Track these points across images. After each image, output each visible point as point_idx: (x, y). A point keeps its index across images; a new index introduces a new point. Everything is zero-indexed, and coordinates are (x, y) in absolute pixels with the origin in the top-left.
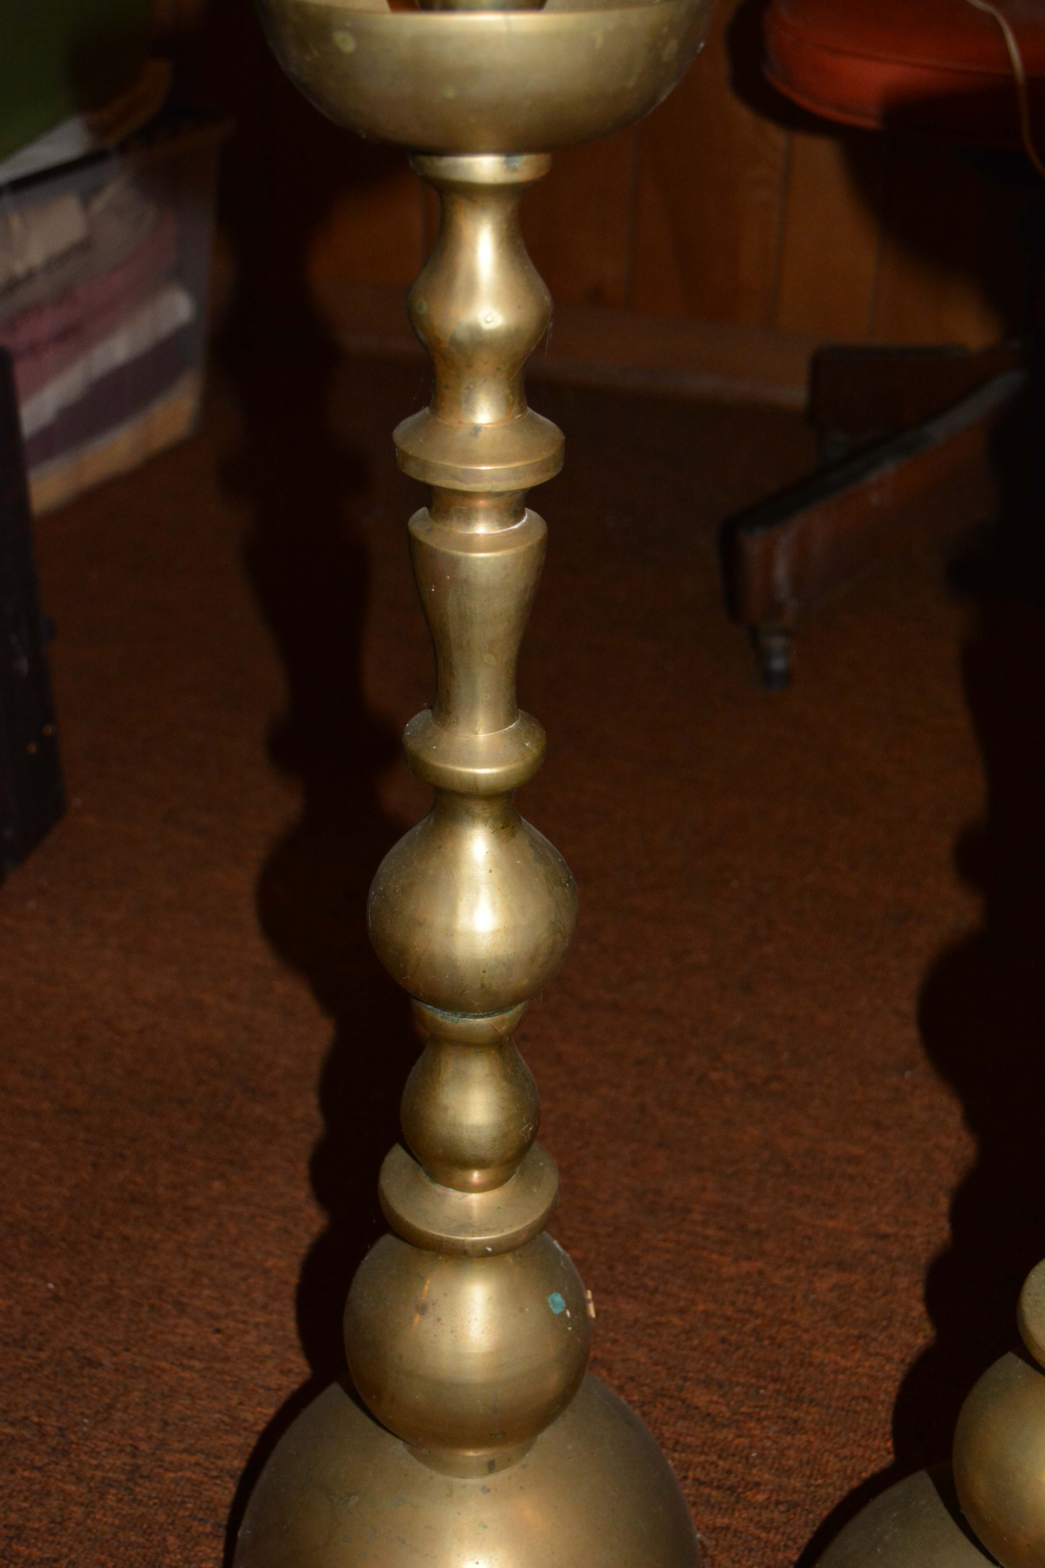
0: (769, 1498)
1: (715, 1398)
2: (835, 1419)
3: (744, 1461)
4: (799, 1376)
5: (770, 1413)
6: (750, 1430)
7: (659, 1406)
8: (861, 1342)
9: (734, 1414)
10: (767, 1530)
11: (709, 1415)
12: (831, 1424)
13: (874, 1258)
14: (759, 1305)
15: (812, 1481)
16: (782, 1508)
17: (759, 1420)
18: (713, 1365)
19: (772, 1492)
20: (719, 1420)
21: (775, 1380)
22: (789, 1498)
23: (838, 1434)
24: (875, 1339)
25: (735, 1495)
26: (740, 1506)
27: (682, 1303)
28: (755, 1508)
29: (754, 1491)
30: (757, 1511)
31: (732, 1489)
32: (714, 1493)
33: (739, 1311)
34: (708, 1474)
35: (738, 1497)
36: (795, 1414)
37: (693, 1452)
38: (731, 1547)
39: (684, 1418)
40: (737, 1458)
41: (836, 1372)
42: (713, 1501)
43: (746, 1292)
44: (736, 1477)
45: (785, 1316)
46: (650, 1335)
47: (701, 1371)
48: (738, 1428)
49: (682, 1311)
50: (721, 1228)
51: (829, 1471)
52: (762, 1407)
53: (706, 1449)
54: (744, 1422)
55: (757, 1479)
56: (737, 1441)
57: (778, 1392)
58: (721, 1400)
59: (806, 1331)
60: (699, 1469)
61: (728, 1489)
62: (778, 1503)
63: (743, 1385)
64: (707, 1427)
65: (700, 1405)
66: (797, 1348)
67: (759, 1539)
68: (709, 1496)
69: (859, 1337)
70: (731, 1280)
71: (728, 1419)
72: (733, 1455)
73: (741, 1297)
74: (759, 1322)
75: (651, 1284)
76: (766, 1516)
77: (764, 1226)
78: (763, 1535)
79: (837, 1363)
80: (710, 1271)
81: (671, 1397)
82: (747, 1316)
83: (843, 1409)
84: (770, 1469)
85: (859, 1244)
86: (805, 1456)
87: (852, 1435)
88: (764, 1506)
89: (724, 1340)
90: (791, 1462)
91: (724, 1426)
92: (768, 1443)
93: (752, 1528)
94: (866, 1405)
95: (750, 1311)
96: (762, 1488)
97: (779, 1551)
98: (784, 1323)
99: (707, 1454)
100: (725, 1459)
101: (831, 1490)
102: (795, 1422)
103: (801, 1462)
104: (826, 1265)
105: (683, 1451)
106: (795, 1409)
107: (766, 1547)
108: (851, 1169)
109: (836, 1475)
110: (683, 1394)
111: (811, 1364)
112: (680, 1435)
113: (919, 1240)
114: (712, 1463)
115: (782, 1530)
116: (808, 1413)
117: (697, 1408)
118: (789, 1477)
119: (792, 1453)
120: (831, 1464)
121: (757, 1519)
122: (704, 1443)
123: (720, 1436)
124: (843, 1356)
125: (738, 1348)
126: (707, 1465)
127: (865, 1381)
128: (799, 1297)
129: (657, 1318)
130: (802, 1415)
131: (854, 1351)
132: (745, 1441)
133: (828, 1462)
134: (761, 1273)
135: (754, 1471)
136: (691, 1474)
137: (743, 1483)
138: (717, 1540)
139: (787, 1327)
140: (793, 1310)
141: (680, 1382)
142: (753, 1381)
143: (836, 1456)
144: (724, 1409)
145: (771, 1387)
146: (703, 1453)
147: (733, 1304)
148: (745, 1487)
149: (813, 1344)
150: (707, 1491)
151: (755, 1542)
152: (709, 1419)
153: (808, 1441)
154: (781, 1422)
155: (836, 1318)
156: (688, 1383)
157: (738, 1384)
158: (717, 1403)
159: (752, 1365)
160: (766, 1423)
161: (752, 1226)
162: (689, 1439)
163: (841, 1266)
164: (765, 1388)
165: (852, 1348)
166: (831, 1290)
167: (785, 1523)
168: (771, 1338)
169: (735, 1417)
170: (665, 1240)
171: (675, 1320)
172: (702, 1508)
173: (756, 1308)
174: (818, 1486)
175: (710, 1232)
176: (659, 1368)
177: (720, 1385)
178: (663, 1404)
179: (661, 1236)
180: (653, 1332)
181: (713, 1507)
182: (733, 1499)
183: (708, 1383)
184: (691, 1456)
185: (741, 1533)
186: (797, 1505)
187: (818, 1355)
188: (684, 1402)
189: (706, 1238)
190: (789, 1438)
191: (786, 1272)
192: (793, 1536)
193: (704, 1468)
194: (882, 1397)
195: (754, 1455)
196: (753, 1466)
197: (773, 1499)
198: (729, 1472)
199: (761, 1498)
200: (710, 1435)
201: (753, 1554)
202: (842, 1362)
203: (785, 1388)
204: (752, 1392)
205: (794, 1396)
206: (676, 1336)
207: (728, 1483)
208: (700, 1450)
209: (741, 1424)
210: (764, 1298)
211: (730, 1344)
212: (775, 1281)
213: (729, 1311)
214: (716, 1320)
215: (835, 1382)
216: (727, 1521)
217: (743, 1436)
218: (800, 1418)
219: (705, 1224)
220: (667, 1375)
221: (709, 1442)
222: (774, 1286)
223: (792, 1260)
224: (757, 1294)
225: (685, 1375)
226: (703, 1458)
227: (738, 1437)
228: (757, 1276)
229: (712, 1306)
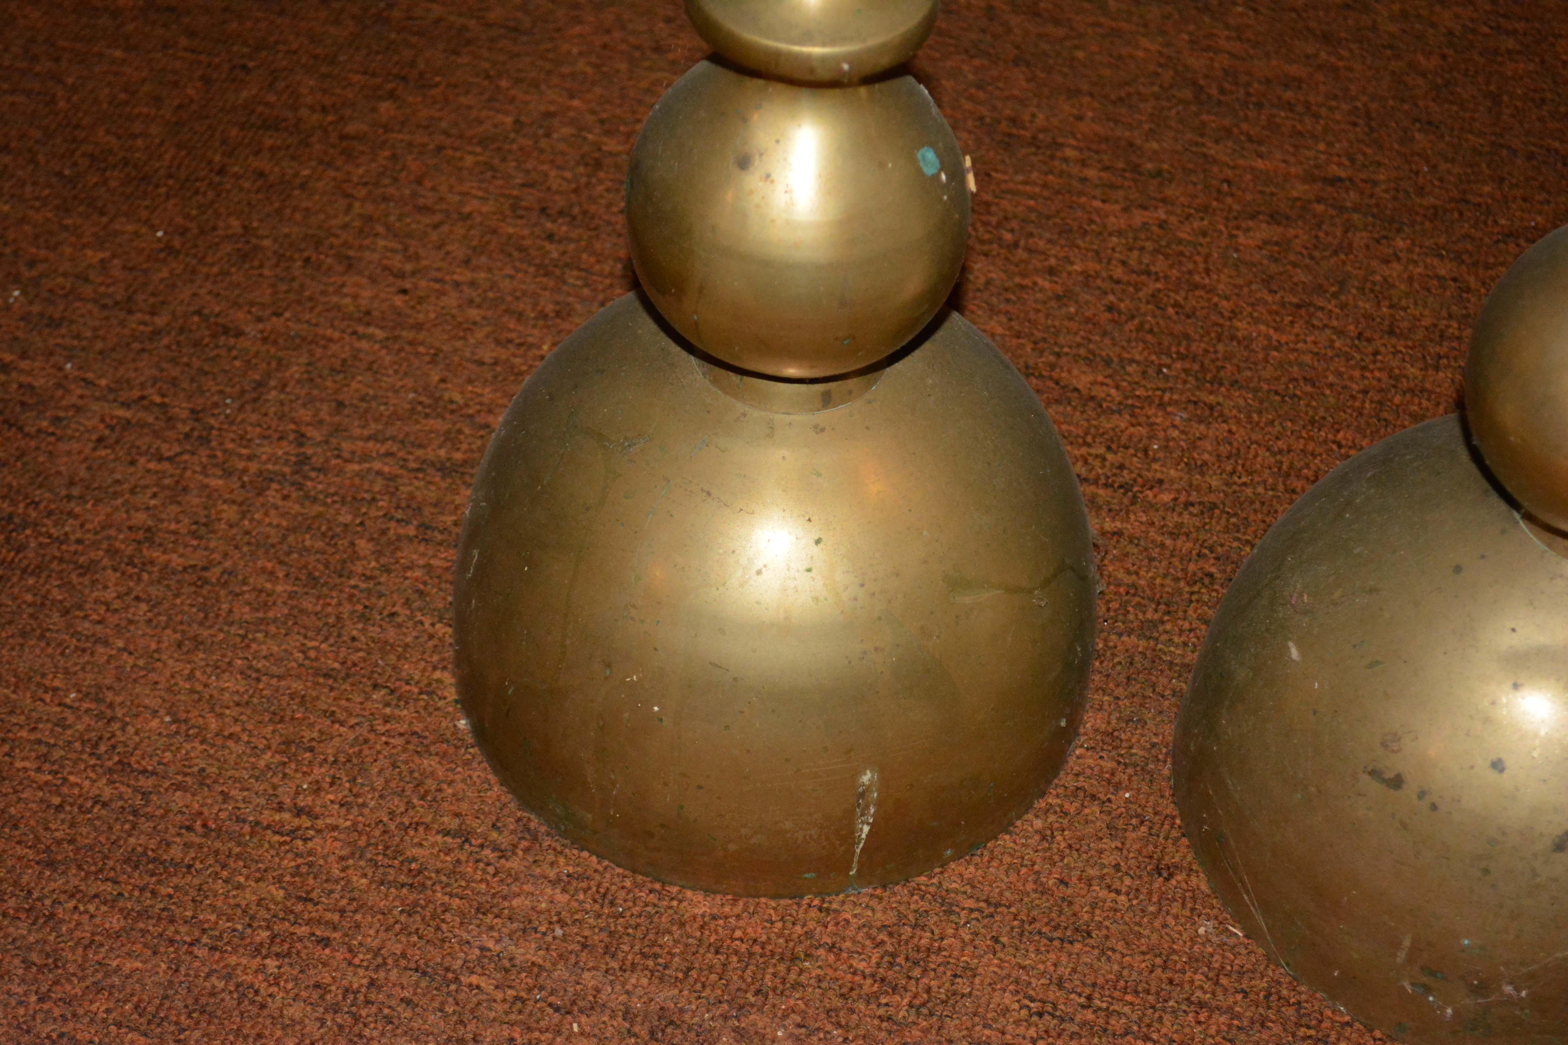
0: (1176, 499)
1: (1100, 378)
3: (1140, 455)
4: (1215, 352)
5: (1176, 397)
6: (1148, 417)
8: (1303, 312)
9: (1126, 398)
10: (1174, 536)
11: (1092, 398)
12: (1260, 413)
13: (1320, 208)
14: (1160, 265)
16: (1195, 510)
17: (1161, 405)
18: (1097, 338)
19: (1178, 491)
20: (1105, 405)
21: (1182, 357)
23: (1271, 423)
24: (1322, 309)
25: (1129, 494)
26: (1137, 507)
27: (1053, 261)
28: (1157, 510)
29: (1155, 490)
30: (1160, 513)
31: (1125, 488)
32: (1101, 492)
33: (1133, 272)
35: (1134, 497)
36: (1212, 399)
37: (1071, 443)
38: (1127, 555)
39: (1058, 402)
40: (1132, 451)
41: (1266, 349)
43: (1142, 249)
44: (1131, 472)
45: (1197, 278)
46: (1008, 301)
47: (1080, 345)
48: (1133, 415)
49: (1051, 271)
50: (1106, 169)
52: (1164, 391)
53: (1089, 439)
54: (1142, 408)
55: (1158, 475)
56: (1132, 429)
57: (1187, 372)
58: (1109, 381)
59: (1226, 298)
60: (1080, 464)
61: (1121, 487)
62: (1188, 504)
63: (1138, 363)
64: (1090, 413)
65: (1080, 387)
66: (1214, 317)
67: (1163, 545)
69: (1298, 306)
70: (1120, 233)
71: (1120, 403)
72: (1126, 448)
73: (1136, 253)
74: (1159, 285)
75: (1008, 236)
76: (1173, 519)
77: (1165, 166)
78: (1168, 542)
79: (1268, 338)
80: (1091, 221)
81: (1041, 376)
82: (1144, 278)
84: (1178, 464)
85: (1299, 190)
86: (1224, 449)
88: (1170, 509)
89: (1110, 308)
90: (1206, 456)
91: (1113, 412)
92: (1175, 433)
93: (1152, 534)
94: (1309, 389)
95: (1148, 273)
96: (1167, 486)
98: (1196, 287)
99: (1089, 445)
100: (1115, 453)
101: (1260, 490)
102: (1211, 408)
103: (1218, 456)
104: (1253, 217)
106: (1211, 393)
107: (1172, 556)
108: (1289, 95)
109: (1267, 471)
110: (1056, 374)
111: (1233, 338)
113: (1383, 187)
114: (1097, 456)
115: (1194, 535)
116: (1228, 397)
117: (1076, 390)
118: (1202, 474)
119: (1207, 445)
121: (1159, 522)
122: (1087, 433)
123: (1108, 425)
124: (1277, 329)
125: (1133, 317)
126: (1090, 460)
127: (1307, 359)
128: (1215, 255)
129: (1017, 280)
130: (1221, 400)
131: (1291, 323)
132: (1143, 431)
133: (1256, 456)
134: (1162, 225)
135: (1156, 466)
137: (1140, 481)
139: (1199, 293)
140: (1207, 271)
141: (1052, 358)
142: (1153, 357)
144: (1113, 391)
145: (1178, 365)
146: (1085, 444)
147: (1124, 263)
148: (1143, 486)
149: (1234, 314)
150: (1092, 488)
151: (1157, 550)
152: (1092, 404)
153: (1230, 431)
154: (1191, 407)
155: (1267, 282)
156: (1063, 361)
157: (1132, 361)
158: (1103, 384)
159: (1149, 337)
160: (1169, 409)
161: (1148, 166)
163: (1274, 217)
164: (1169, 367)
165: (1288, 319)
166: (1260, 247)
168: (1176, 305)
169: (1130, 402)
170: (1025, 183)
171: (1043, 282)
173: (1156, 269)
174: (1245, 484)
175: (1091, 173)
176: (1021, 341)
177: (1108, 362)
179: (1020, 178)
181: (1100, 508)
182: (1126, 500)
183: (1090, 361)
185: (1138, 539)
186: (1214, 506)
187: (1242, 326)
188: (1057, 383)
189: (1084, 180)
190: (1202, 427)
191: (1197, 224)
192: (1210, 542)
193: (1086, 462)
194: (1331, 378)
195: (1155, 447)
196: (1154, 460)
197: (1183, 498)
198: (1121, 467)
199: (1166, 497)
200: (1094, 423)
202: (1275, 336)
203: (1196, 367)
204: (1151, 371)
205: (1209, 377)
206: (1045, 303)
207: (1119, 480)
208: (1080, 440)
209: (1138, 411)
210: (1167, 256)
211: (1120, 312)
212: (1182, 235)
213: (1118, 272)
214: (1099, 282)
215: (1266, 360)
216: (1118, 524)
217: (1140, 424)
218: (1219, 404)
219: (1083, 163)
220: (1033, 349)
221: (1093, 431)
222: (1180, 241)
223: (1205, 209)
224: (1157, 251)
225: (1057, 349)
226: (1084, 450)
227: (1133, 425)
228: (1155, 229)
229: (1093, 266)
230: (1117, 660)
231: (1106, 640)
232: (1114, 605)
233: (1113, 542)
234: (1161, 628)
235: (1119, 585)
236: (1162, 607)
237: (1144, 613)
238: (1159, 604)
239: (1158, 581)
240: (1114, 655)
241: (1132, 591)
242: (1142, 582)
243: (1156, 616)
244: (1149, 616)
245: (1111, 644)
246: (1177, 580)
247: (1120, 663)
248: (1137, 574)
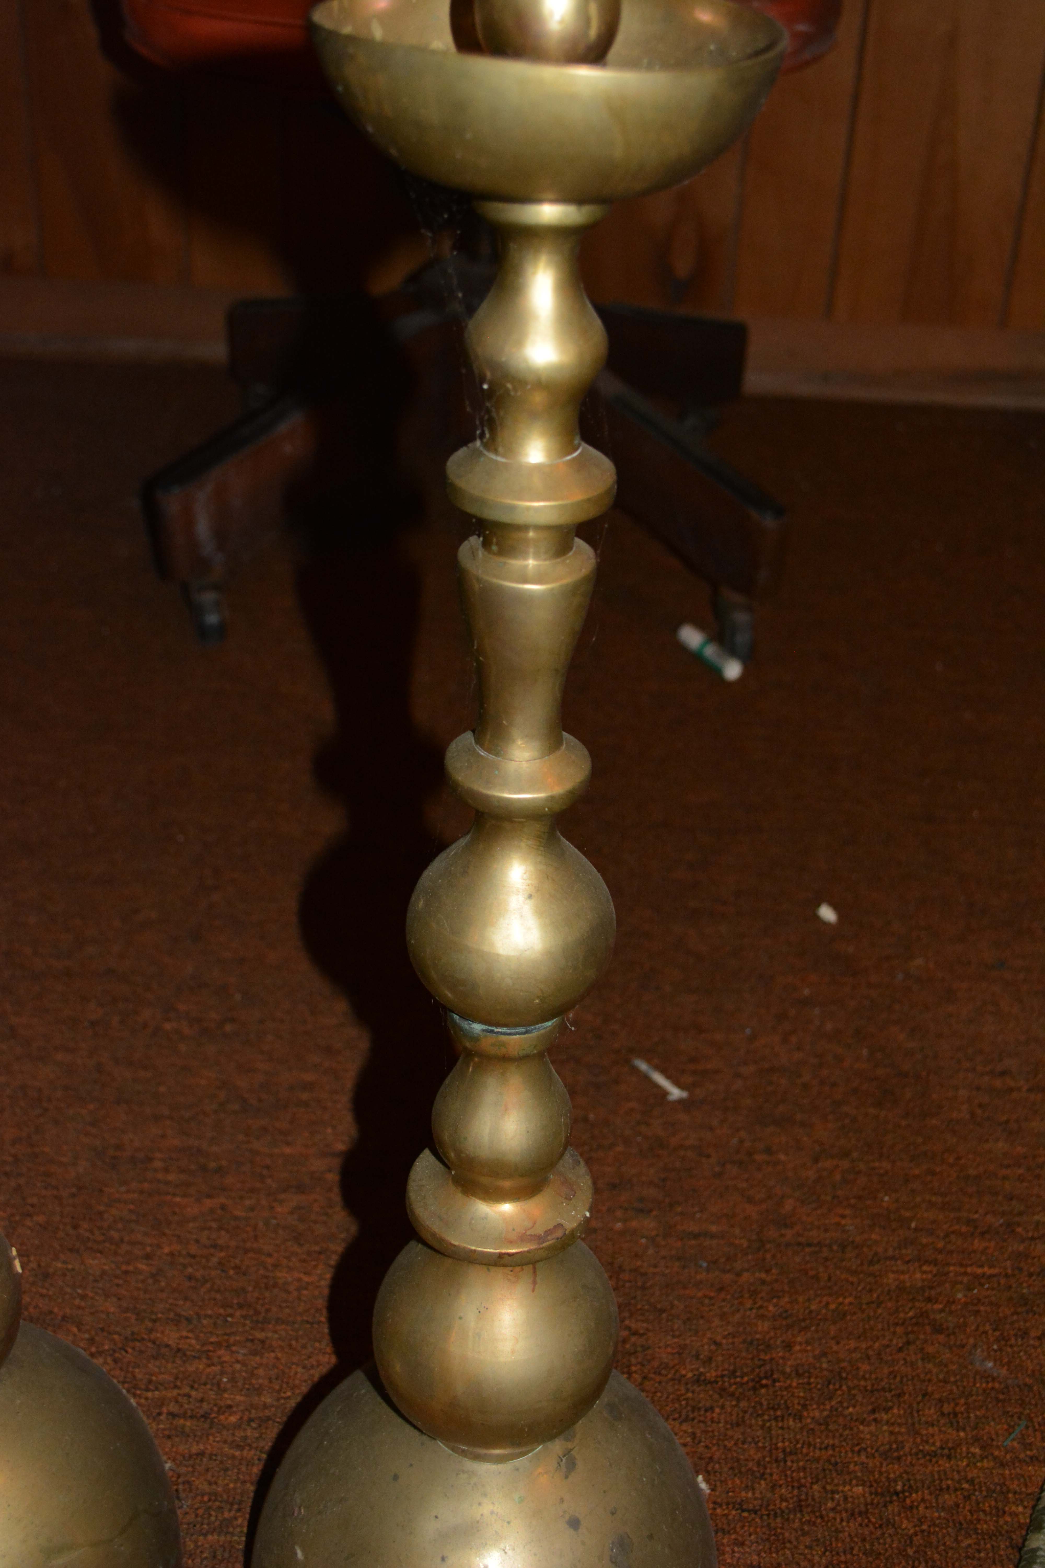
0: (241, 1418)
1: (185, 1333)
2: (301, 1333)
3: (215, 1388)
4: (264, 1299)
5: (238, 1338)
6: (219, 1357)
7: (130, 1350)
8: (322, 1257)
9: (203, 1345)
10: (240, 1448)
11: (179, 1350)
12: (297, 1340)
13: (331, 1176)
14: (223, 1239)
15: (283, 1395)
16: (254, 1425)
17: (228, 1347)
18: (181, 1303)
19: (243, 1411)
20: (188, 1353)
21: (241, 1306)
22: (261, 1415)
23: (304, 1347)
25: (209, 1420)
26: (214, 1430)
27: (148, 1249)
28: (228, 1430)
29: (227, 1414)
30: (231, 1432)
31: (205, 1416)
32: (188, 1423)
33: (205, 1246)
34: (181, 1406)
35: (212, 1423)
36: (262, 1335)
37: (166, 1389)
38: (207, 1470)
39: (155, 1358)
40: (209, 1386)
41: (298, 1289)
42: (187, 1430)
43: (210, 1228)
44: (209, 1404)
45: (249, 1245)
46: (118, 1285)
47: (169, 1310)
48: (208, 1358)
49: (148, 1257)
50: (182, 1172)
51: (297, 1382)
52: (230, 1334)
53: (178, 1383)
54: (214, 1351)
55: (229, 1402)
56: (208, 1370)
57: (245, 1317)
58: (190, 1335)
59: (270, 1255)
60: (172, 1403)
61: (203, 1416)
62: (251, 1420)
63: (211, 1317)
64: (178, 1361)
65: (170, 1343)
66: (261, 1272)
67: (233, 1457)
68: (184, 1426)
69: (320, 1253)
70: (195, 1219)
71: (198, 1351)
72: (205, 1384)
73: (205, 1233)
74: (223, 1254)
75: (116, 1236)
76: (239, 1434)
77: (224, 1163)
78: (237, 1453)
79: (299, 1280)
80: (174, 1214)
81: (141, 1340)
82: (212, 1251)
83: (308, 1322)
84: (241, 1390)
85: (316, 1165)
86: (273, 1373)
87: (317, 1345)
88: (238, 1426)
89: (190, 1278)
90: (261, 1381)
91: (194, 1358)
92: (238, 1367)
93: (226, 1449)
96: (234, 1409)
97: (253, 1465)
98: (248, 1251)
99: (179, 1388)
100: (196, 1390)
102: (263, 1342)
103: (270, 1379)
104: (285, 1190)
105: (157, 1389)
106: (262, 1330)
107: (241, 1464)
108: (305, 1096)
110: (153, 1336)
111: (275, 1285)
112: (152, 1375)
114: (185, 1395)
115: (255, 1445)
116: (274, 1332)
117: (167, 1346)
118: (259, 1395)
119: (261, 1372)
120: (298, 1376)
121: (230, 1439)
122: (176, 1378)
123: (191, 1368)
124: (305, 1274)
125: (204, 1283)
126: (180, 1399)
128: (261, 1224)
129: (124, 1268)
130: (270, 1334)
131: (315, 1267)
132: (217, 1369)
133: (296, 1373)
134: (223, 1207)
135: (226, 1395)
136: (165, 1410)
137: (215, 1409)
138: (193, 1466)
139: (251, 1255)
140: (256, 1238)
141: (150, 1325)
142: (222, 1311)
143: (304, 1368)
144: (194, 1342)
145: (238, 1313)
146: (176, 1387)
147: (197, 1241)
148: (218, 1412)
149: (276, 1266)
150: (182, 1421)
151: (230, 1462)
152: (179, 1354)
153: (277, 1358)
154: (249, 1344)
155: (297, 1238)
156: (157, 1324)
157: (206, 1316)
158: (187, 1338)
159: (218, 1296)
160: (234, 1348)
161: (213, 1165)
162: (161, 1377)
163: (301, 1189)
164: (231, 1315)
165: (313, 1263)
166: (292, 1213)
167: (257, 1438)
168: (235, 1267)
169: (205, 1348)
170: (128, 1192)
171: (142, 1266)
172: (177, 1439)
173: (220, 1242)
174: (289, 1398)
175: (171, 1177)
176: (129, 1315)
177: (189, 1320)
178: (133, 1348)
179: (123, 1189)
180: (121, 1282)
181: (188, 1436)
182: (206, 1426)
183: (176, 1321)
184: (164, 1392)
185: (216, 1455)
186: (269, 1418)
187: (282, 1275)
188: (154, 1343)
189: (167, 1183)
190: (258, 1358)
191: (248, 1202)
193: (177, 1402)
195: (225, 1380)
196: (225, 1390)
197: (246, 1418)
198: (202, 1400)
199: (233, 1419)
200: (182, 1369)
201: (229, 1473)
202: (306, 1279)
203: (251, 1312)
204: (219, 1322)
205: (261, 1318)
206: (143, 1281)
207: (201, 1412)
208: (172, 1385)
209: (211, 1354)
210: (227, 1231)
211: (197, 1280)
212: (237, 1213)
213: (194, 1249)
214: (181, 1260)
215: (299, 1298)
216: (201, 1447)
217: (213, 1365)
218: (267, 1338)
219: (166, 1170)
220: (136, 1320)
221: (181, 1376)
222: (236, 1218)
223: (252, 1190)
224: (220, 1228)
225: (154, 1317)
226: (175, 1392)
227: (209, 1366)
228: (219, 1211)
229: (177, 1247)
230: (205, 1555)
231: (196, 1542)
232: (200, 1512)
233: (198, 1461)
234: (235, 1523)
235: (203, 1495)
236: (236, 1507)
237: (223, 1513)
238: (232, 1504)
239: (231, 1485)
240: (202, 1552)
241: (213, 1498)
242: (220, 1489)
243: (232, 1513)
244: (226, 1515)
245: (200, 1544)
246: (244, 1482)
247: (206, 1558)
248: (216, 1483)
